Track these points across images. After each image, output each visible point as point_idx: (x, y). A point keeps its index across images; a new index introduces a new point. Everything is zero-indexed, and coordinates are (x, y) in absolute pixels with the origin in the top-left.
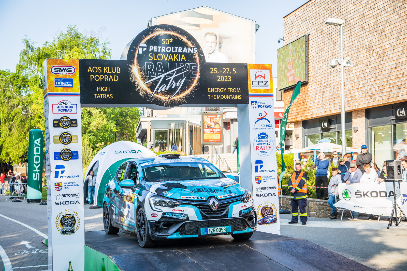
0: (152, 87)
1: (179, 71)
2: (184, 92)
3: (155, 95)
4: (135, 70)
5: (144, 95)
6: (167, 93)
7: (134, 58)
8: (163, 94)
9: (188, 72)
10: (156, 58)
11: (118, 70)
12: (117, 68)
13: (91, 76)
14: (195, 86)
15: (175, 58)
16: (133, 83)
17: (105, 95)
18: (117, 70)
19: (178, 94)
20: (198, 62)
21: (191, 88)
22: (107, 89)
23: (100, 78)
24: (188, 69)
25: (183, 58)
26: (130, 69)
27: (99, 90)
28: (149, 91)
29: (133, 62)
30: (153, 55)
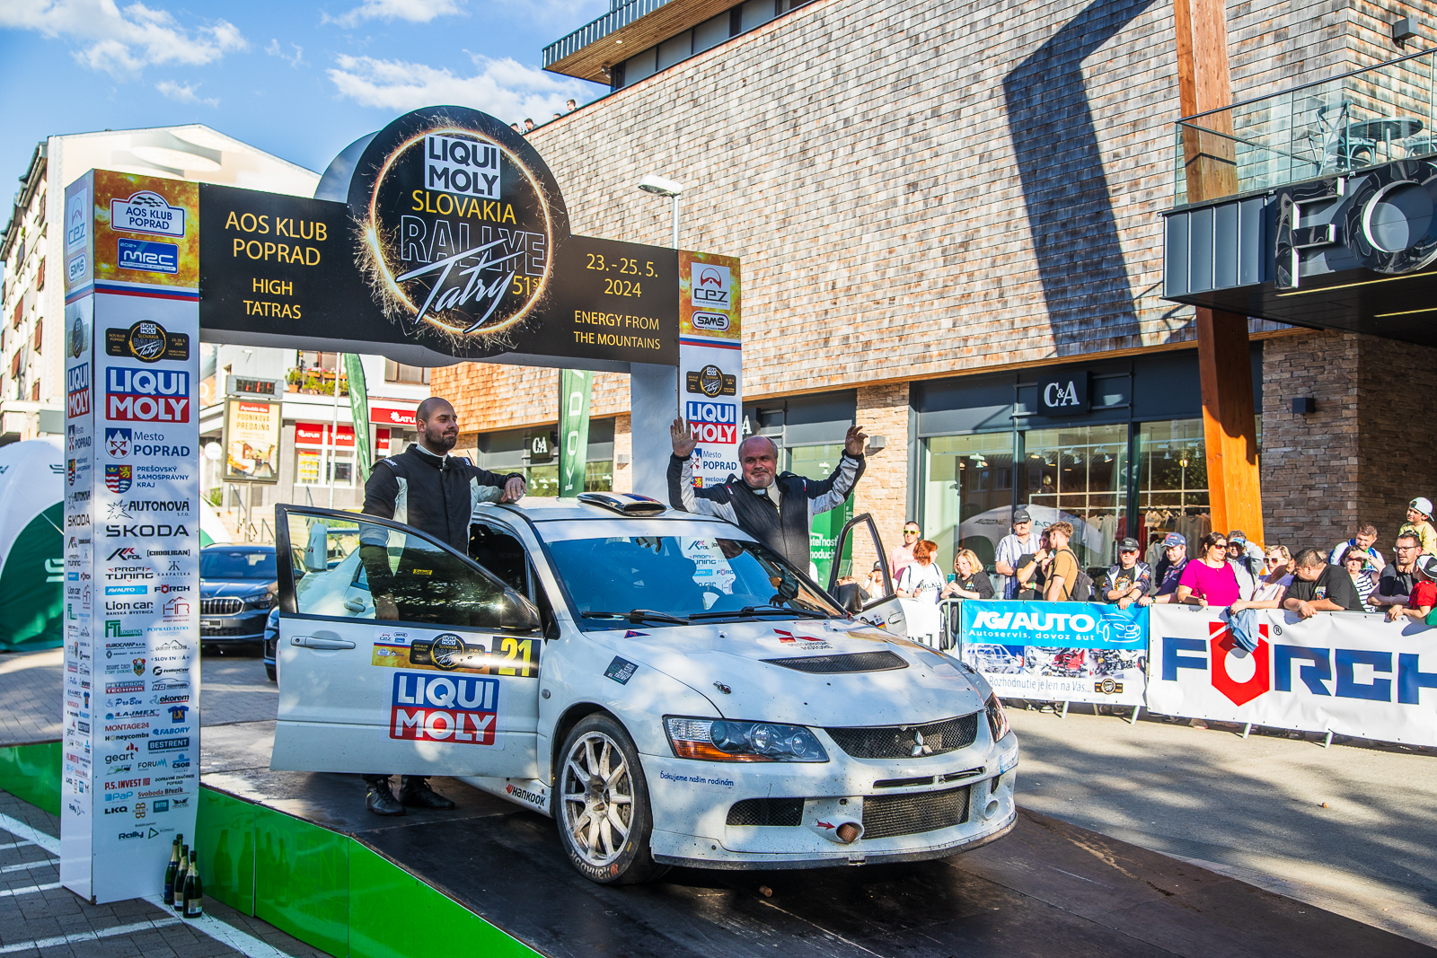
0: (418, 291)
1: (497, 252)
2: (508, 317)
3: (426, 317)
4: (370, 235)
5: (394, 314)
6: (459, 316)
7: (370, 197)
8: (449, 318)
9: (520, 258)
10: (433, 206)
11: (320, 230)
12: (318, 224)
13: (236, 240)
14: (538, 302)
15: (487, 210)
16: (363, 276)
17: (276, 307)
18: (318, 231)
19: (491, 320)
20: (549, 229)
21: (529, 305)
22: (284, 288)
23: (265, 251)
24: (522, 248)
25: (509, 213)
26: (356, 231)
27: (258, 288)
28: (409, 305)
29: (367, 211)
30: (424, 194)
